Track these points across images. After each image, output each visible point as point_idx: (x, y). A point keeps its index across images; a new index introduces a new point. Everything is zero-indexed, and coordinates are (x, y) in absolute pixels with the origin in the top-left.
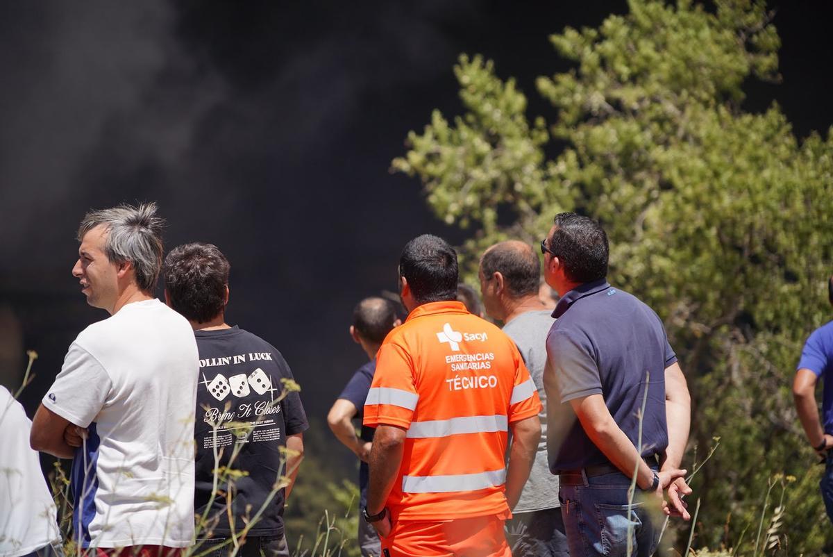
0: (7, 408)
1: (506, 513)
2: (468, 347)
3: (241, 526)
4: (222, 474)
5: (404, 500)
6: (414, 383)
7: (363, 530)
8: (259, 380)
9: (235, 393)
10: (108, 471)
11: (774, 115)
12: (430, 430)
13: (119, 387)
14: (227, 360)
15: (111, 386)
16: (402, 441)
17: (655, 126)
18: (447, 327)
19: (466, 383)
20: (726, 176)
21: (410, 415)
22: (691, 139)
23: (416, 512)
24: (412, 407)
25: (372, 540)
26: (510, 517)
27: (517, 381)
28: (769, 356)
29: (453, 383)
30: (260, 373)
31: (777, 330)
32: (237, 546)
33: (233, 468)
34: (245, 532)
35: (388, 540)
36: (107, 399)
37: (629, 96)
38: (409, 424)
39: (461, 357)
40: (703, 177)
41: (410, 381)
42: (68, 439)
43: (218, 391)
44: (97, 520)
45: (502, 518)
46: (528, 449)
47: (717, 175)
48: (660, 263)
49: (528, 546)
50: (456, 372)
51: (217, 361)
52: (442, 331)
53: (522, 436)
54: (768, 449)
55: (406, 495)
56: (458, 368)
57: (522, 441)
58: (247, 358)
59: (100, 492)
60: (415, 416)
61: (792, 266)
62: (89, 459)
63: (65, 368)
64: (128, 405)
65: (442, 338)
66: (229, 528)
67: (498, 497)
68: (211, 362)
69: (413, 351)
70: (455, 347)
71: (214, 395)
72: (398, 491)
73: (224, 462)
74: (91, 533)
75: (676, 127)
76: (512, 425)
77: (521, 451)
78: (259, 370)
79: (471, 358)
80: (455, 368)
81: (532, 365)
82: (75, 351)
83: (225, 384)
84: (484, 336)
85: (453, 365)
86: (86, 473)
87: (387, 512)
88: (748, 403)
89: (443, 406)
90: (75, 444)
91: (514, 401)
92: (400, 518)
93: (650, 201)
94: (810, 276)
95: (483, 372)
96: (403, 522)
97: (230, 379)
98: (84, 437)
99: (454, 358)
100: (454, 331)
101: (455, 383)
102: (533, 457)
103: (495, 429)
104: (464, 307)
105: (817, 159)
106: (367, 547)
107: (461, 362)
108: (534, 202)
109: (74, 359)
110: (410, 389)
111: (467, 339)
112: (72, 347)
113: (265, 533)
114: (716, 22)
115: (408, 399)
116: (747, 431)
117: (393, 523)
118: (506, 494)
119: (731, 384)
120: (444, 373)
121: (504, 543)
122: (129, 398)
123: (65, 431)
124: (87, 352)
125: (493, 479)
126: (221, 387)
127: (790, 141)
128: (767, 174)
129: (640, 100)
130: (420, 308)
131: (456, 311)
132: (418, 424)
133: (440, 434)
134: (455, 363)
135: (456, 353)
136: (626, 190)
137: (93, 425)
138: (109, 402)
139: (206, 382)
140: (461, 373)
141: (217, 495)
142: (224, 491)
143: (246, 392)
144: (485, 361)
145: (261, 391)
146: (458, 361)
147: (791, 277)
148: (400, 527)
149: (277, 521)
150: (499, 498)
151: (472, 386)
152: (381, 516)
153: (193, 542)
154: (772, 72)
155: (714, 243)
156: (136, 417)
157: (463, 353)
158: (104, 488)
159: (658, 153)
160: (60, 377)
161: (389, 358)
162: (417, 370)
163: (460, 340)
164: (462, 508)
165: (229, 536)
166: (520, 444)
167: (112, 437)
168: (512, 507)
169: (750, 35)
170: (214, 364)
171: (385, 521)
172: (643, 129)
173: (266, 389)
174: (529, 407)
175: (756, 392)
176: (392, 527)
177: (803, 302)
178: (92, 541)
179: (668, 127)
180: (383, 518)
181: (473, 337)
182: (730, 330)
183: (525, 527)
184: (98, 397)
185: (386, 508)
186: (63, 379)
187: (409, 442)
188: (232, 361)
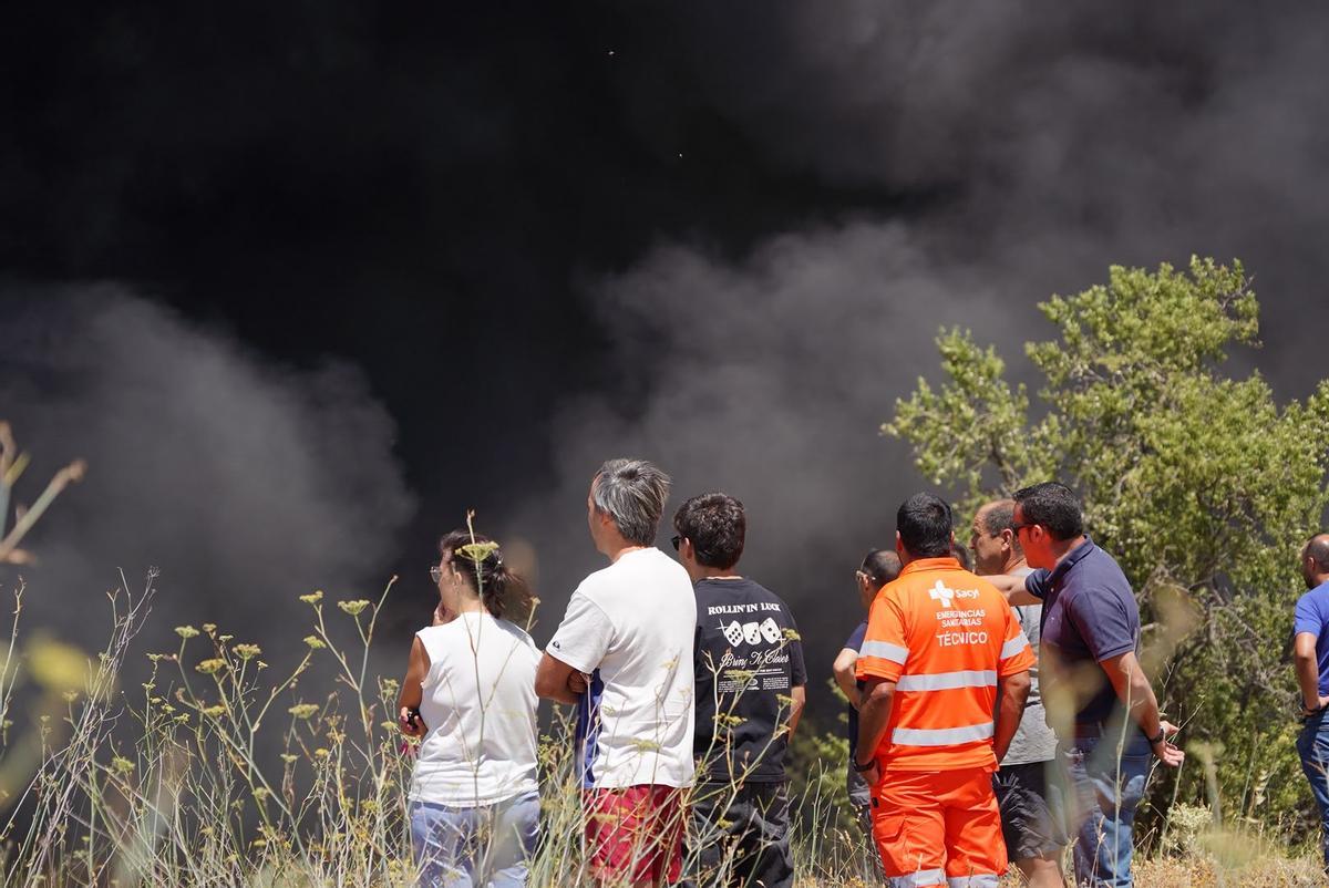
0: (511, 652)
1: (993, 765)
2: (959, 604)
3: (738, 772)
4: (722, 720)
5: (892, 751)
6: (905, 638)
7: (851, 779)
8: (770, 629)
9: (748, 641)
10: (612, 714)
11: (1255, 382)
12: (918, 684)
13: (622, 634)
14: (741, 608)
15: (614, 633)
16: (891, 694)
17: (1138, 393)
18: (939, 584)
19: (956, 638)
20: (1204, 438)
21: (900, 669)
22: (1172, 404)
23: (905, 763)
24: (902, 661)
25: (861, 788)
26: (998, 769)
27: (1009, 637)
28: (1245, 618)
29: (943, 639)
30: (770, 622)
31: (1254, 593)
32: (736, 791)
33: (731, 715)
34: (743, 778)
35: (877, 789)
36: (609, 646)
37: (1112, 362)
38: (898, 678)
39: (952, 614)
40: (1181, 440)
41: (902, 636)
42: (572, 684)
43: (733, 637)
44: (601, 760)
45: (989, 770)
46: (1018, 702)
47: (1194, 436)
48: (1138, 524)
49: (1019, 797)
50: (948, 629)
51: (732, 609)
52: (934, 587)
53: (1012, 690)
54: (1243, 709)
55: (894, 745)
56: (948, 624)
57: (1013, 695)
58: (759, 607)
59: (603, 735)
60: (904, 670)
61: (1271, 530)
62: (593, 704)
63: (568, 616)
64: (631, 651)
65: (933, 594)
66: (728, 772)
67: (985, 750)
68: (727, 609)
69: (905, 606)
70: (946, 604)
71: (730, 641)
72: (887, 741)
73: (724, 709)
74: (595, 774)
75: (1157, 394)
76: (1001, 680)
77: (1010, 704)
78: (770, 619)
79: (962, 614)
80: (945, 625)
81: (1029, 621)
82: (578, 599)
83: (739, 631)
84: (976, 593)
85: (943, 622)
86: (590, 716)
87: (876, 762)
88: (1225, 662)
89: (933, 661)
90: (578, 688)
91: (1004, 656)
92: (888, 769)
93: (1130, 465)
94: (1289, 539)
95: (974, 628)
96: (891, 772)
97: (744, 626)
98: (589, 682)
99: (945, 615)
100: (946, 587)
101: (944, 639)
102: (1023, 711)
103: (983, 684)
104: (958, 564)
105: (1296, 425)
106: (856, 795)
107: (952, 618)
108: (1017, 464)
109: (577, 607)
110: (902, 644)
111: (959, 596)
112: (574, 596)
113: (770, 779)
114: (1197, 290)
115: (899, 654)
116: (1223, 688)
117: (881, 772)
118: (994, 747)
119: (1209, 643)
120: (935, 628)
121: (991, 794)
122: (632, 644)
123: (569, 678)
124: (588, 600)
125: (982, 733)
126: (736, 634)
127: (1270, 408)
128: (1245, 438)
129: (1123, 367)
130: (913, 563)
131: (950, 567)
132: (908, 677)
133: (929, 688)
134: (946, 619)
135: (947, 609)
136: (1107, 455)
137: (597, 671)
138: (612, 649)
139: (723, 628)
140: (951, 630)
141: (717, 740)
142: (724, 736)
143: (758, 640)
144: (975, 619)
145: (772, 640)
146: (948, 618)
147: (1270, 541)
148: (887, 777)
149: (781, 768)
150: (987, 750)
151: (962, 641)
152: (869, 767)
153: (692, 783)
154: (1253, 338)
155: (1193, 508)
156: (641, 661)
157: (955, 609)
158: (607, 731)
159: (1139, 419)
160: (564, 624)
161: (881, 612)
162: (908, 626)
163: (952, 596)
164: (947, 761)
165: (729, 781)
166: (1010, 698)
167: (614, 681)
168: (1000, 758)
169: (1231, 301)
170: (730, 611)
171: (874, 771)
172: (1125, 394)
173: (776, 639)
174: (1019, 662)
175: (1234, 652)
176: (880, 776)
177: (1282, 565)
178: (596, 782)
179: (1150, 393)
180: (871, 769)
181: (965, 594)
182: (1209, 592)
183: (1017, 779)
184: (601, 644)
185: (875, 758)
186: (567, 627)
187: (899, 695)
188: (745, 609)
